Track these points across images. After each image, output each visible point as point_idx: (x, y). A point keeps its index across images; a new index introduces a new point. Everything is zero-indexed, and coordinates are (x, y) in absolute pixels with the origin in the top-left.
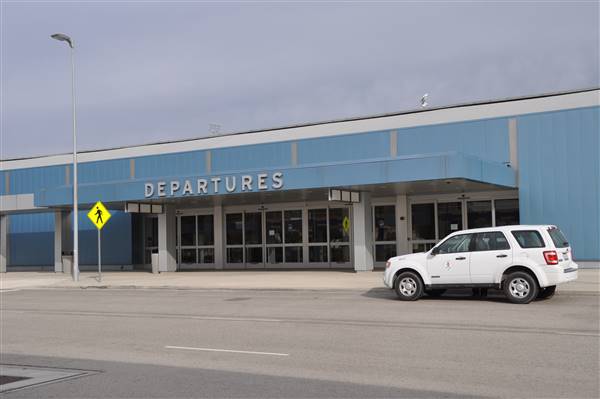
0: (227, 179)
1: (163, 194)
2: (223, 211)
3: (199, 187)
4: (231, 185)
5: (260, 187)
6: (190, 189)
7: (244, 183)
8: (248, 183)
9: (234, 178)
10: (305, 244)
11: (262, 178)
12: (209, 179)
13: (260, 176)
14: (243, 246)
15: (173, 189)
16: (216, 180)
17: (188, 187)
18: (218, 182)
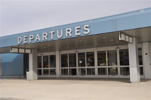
0: (58, 31)
1: (26, 42)
2: (60, 53)
3: (43, 37)
4: (60, 35)
5: (76, 34)
6: (39, 38)
7: (67, 33)
8: (69, 33)
9: (61, 30)
10: (96, 67)
11: (77, 29)
12: (48, 32)
13: (76, 28)
14: (68, 68)
15: (31, 39)
16: (52, 32)
17: (38, 37)
18: (53, 33)
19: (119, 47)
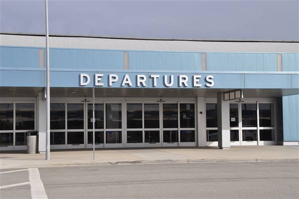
0: (166, 76)
1: (100, 84)
3: (139, 81)
5: (195, 85)
6: (129, 82)
7: (182, 81)
8: (185, 81)
9: (172, 76)
12: (148, 75)
13: (195, 77)
15: (112, 80)
16: (155, 77)
17: (127, 80)
18: (157, 78)
19: (163, 99)
